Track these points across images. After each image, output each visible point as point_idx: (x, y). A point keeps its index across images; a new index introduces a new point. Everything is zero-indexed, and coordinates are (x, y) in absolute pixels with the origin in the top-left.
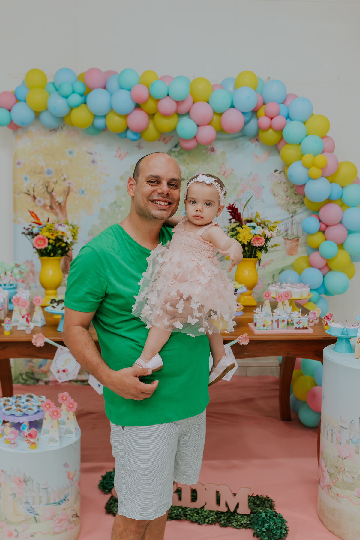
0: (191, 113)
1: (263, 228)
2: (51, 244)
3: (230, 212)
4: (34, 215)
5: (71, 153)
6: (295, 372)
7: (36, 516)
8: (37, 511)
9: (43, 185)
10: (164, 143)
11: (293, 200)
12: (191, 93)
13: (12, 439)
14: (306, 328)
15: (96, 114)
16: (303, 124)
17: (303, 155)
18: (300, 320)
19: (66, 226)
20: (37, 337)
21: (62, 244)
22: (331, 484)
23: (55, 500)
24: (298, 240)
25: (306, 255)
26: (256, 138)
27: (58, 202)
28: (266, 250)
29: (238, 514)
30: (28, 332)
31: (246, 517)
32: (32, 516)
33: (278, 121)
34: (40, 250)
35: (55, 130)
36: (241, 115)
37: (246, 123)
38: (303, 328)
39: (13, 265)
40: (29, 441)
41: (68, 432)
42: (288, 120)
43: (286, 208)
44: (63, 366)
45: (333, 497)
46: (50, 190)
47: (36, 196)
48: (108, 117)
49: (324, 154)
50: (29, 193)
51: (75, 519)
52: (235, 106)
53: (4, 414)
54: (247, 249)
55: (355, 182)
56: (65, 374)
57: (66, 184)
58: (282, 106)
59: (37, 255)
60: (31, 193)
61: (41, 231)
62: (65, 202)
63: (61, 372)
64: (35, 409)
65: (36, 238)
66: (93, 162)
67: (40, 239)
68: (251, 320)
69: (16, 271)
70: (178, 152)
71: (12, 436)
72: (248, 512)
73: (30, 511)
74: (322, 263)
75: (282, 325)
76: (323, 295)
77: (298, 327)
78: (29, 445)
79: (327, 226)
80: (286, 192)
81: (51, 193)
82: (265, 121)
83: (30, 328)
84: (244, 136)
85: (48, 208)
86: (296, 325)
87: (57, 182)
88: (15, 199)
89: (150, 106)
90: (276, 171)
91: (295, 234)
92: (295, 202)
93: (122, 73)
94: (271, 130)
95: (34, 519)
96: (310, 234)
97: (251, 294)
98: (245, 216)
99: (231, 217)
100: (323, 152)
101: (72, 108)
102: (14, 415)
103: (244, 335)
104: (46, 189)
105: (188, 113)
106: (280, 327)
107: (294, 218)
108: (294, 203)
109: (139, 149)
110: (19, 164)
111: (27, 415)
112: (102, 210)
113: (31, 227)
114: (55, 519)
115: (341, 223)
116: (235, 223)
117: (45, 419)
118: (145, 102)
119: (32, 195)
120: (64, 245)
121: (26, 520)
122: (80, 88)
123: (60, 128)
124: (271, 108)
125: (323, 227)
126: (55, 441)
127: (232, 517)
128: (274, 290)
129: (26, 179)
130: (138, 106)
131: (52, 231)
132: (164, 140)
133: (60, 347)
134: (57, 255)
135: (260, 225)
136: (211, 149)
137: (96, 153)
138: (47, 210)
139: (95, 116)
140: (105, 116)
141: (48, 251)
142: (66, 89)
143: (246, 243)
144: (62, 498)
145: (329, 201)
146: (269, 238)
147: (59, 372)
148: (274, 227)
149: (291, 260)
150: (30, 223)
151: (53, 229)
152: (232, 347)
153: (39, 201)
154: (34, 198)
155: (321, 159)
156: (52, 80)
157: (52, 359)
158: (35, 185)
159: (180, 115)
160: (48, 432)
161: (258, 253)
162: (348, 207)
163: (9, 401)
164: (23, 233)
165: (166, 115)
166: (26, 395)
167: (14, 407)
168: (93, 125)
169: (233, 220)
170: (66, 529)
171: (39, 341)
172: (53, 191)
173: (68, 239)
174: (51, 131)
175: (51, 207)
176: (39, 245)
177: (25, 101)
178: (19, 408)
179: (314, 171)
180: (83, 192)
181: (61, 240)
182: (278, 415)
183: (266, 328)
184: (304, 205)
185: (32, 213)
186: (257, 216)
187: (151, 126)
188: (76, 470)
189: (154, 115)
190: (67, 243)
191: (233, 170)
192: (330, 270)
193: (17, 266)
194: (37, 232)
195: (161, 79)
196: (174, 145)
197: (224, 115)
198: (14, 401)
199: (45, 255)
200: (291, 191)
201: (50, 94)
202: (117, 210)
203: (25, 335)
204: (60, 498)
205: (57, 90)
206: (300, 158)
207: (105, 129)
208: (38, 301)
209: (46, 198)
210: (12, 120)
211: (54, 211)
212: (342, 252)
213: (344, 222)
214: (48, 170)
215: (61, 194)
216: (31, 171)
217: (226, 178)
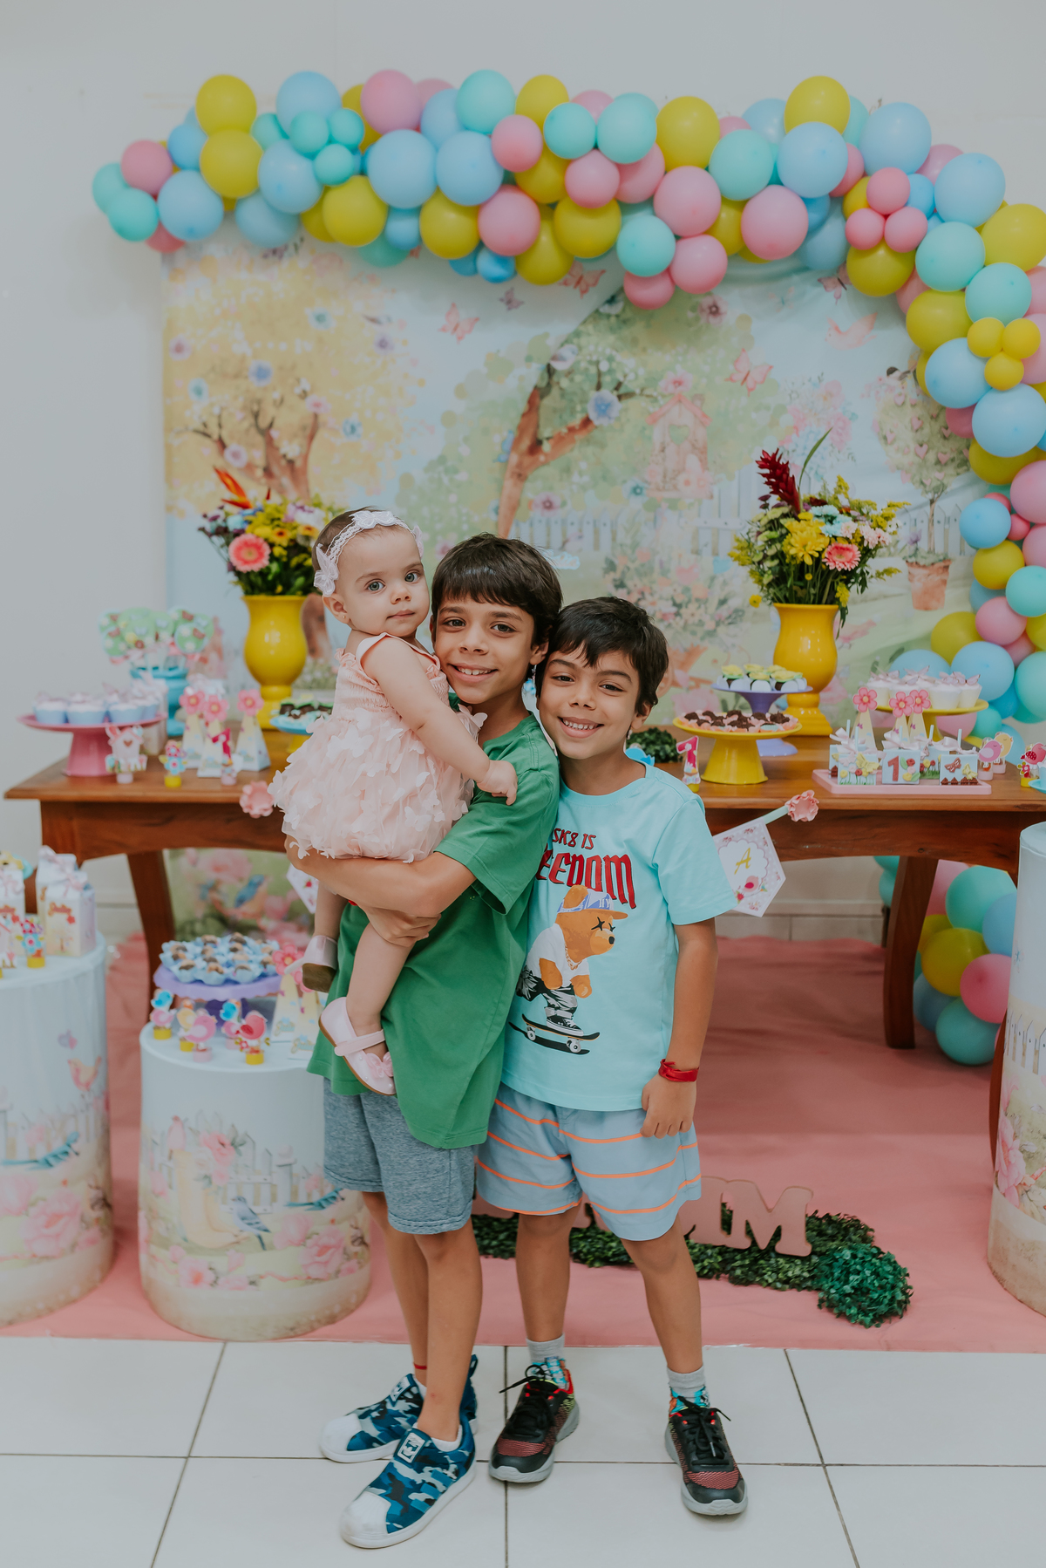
0: (657, 198)
1: (855, 520)
2: (278, 560)
3: (764, 475)
4: (229, 482)
5: (320, 318)
6: (929, 921)
7: (263, 1234)
8: (266, 1221)
9: (244, 408)
10: (577, 291)
11: (937, 453)
12: (659, 141)
13: (201, 1039)
14: (974, 782)
15: (395, 204)
16: (975, 233)
17: (971, 323)
18: (958, 759)
19: (316, 511)
20: (253, 791)
21: (305, 559)
22: (1030, 1181)
23: (309, 1195)
24: (946, 568)
25: (968, 608)
26: (838, 275)
27: (284, 456)
28: (863, 584)
29: (779, 1255)
30: (229, 781)
31: (798, 1262)
32: (252, 1232)
33: (903, 225)
34: (248, 574)
35: (276, 252)
36: (800, 205)
37: (813, 231)
38: (965, 782)
39: (174, 614)
40: (244, 1045)
42: (934, 220)
43: (917, 478)
45: (1033, 1215)
46: (263, 423)
47: (226, 440)
48: (426, 212)
49: (1033, 317)
50: (208, 431)
51: (358, 1249)
52: (783, 181)
53: (177, 979)
54: (809, 577)
57: (306, 407)
58: (916, 180)
59: (238, 590)
60: (214, 430)
61: (250, 522)
62: (305, 458)
64: (257, 970)
65: (236, 542)
66: (383, 344)
67: (247, 544)
68: (824, 765)
69: (185, 630)
70: (617, 316)
71: (201, 1031)
72: (804, 1249)
73: (247, 1221)
74: (1013, 629)
75: (905, 773)
76: (1010, 721)
77: (950, 780)
78: (243, 1055)
80: (917, 431)
81: (266, 433)
82: (865, 223)
83: (233, 770)
84: (804, 269)
85: (259, 473)
86: (945, 774)
87: (282, 401)
88: (168, 447)
89: (545, 178)
90: (891, 371)
91: (939, 549)
92: (943, 462)
93: (465, 83)
94: (881, 252)
95: (257, 1240)
96: (979, 548)
97: (816, 705)
98: (806, 489)
99: (767, 490)
100: (1026, 315)
101: (325, 188)
102: (201, 982)
103: (804, 794)
104: (252, 420)
105: (649, 202)
106: (900, 780)
107: (936, 504)
108: (938, 462)
109: (509, 309)
110: (179, 349)
111: (236, 983)
112: (406, 480)
113: (222, 514)
114: (309, 1242)
116: (777, 506)
117: (283, 994)
118: (532, 167)
119: (215, 437)
121: (238, 1243)
122: (349, 128)
123: (291, 248)
124: (885, 186)
127: (762, 1262)
128: (884, 689)
129: (199, 392)
130: (510, 181)
131: (281, 524)
132: (578, 283)
134: (292, 589)
135: (849, 514)
136: (710, 308)
137: (389, 320)
138: (255, 475)
139: (390, 211)
140: (417, 211)
141: (269, 578)
142: (312, 132)
143: (809, 561)
144: (328, 1192)
146: (871, 547)
147: (308, 885)
148: (887, 519)
149: (925, 623)
150: (221, 504)
151: (282, 517)
152: (770, 826)
153: (236, 455)
154: (222, 445)
155: (1022, 332)
156: (272, 109)
158: (222, 409)
159: (626, 206)
160: (290, 1027)
161: (841, 590)
163: (185, 950)
164: (202, 529)
165: (589, 207)
166: (228, 938)
167: (200, 963)
168: (383, 234)
169: (774, 500)
170: (338, 1272)
171: (256, 804)
172: (271, 426)
174: (265, 256)
175: (268, 472)
176: (246, 562)
177: (197, 169)
178: (213, 965)
179: (1006, 368)
180: (353, 429)
181: (303, 550)
182: (880, 1032)
183: (862, 779)
184: (969, 470)
185: (224, 476)
186: (841, 487)
187: (545, 239)
189: (553, 206)
191: (771, 367)
192: (1034, 649)
193: (188, 617)
194: (239, 527)
195: (576, 100)
196: (608, 297)
197: (750, 207)
198: (199, 950)
199: (261, 591)
200: (930, 428)
201: (264, 148)
202: (446, 480)
203: (218, 788)
204: (322, 1192)
205: (285, 135)
206: (963, 331)
207: (418, 247)
208: (249, 702)
209: (253, 445)
210: (160, 224)
211: (275, 482)
214: (260, 369)
215: (295, 436)
216: (213, 369)
217: (750, 390)
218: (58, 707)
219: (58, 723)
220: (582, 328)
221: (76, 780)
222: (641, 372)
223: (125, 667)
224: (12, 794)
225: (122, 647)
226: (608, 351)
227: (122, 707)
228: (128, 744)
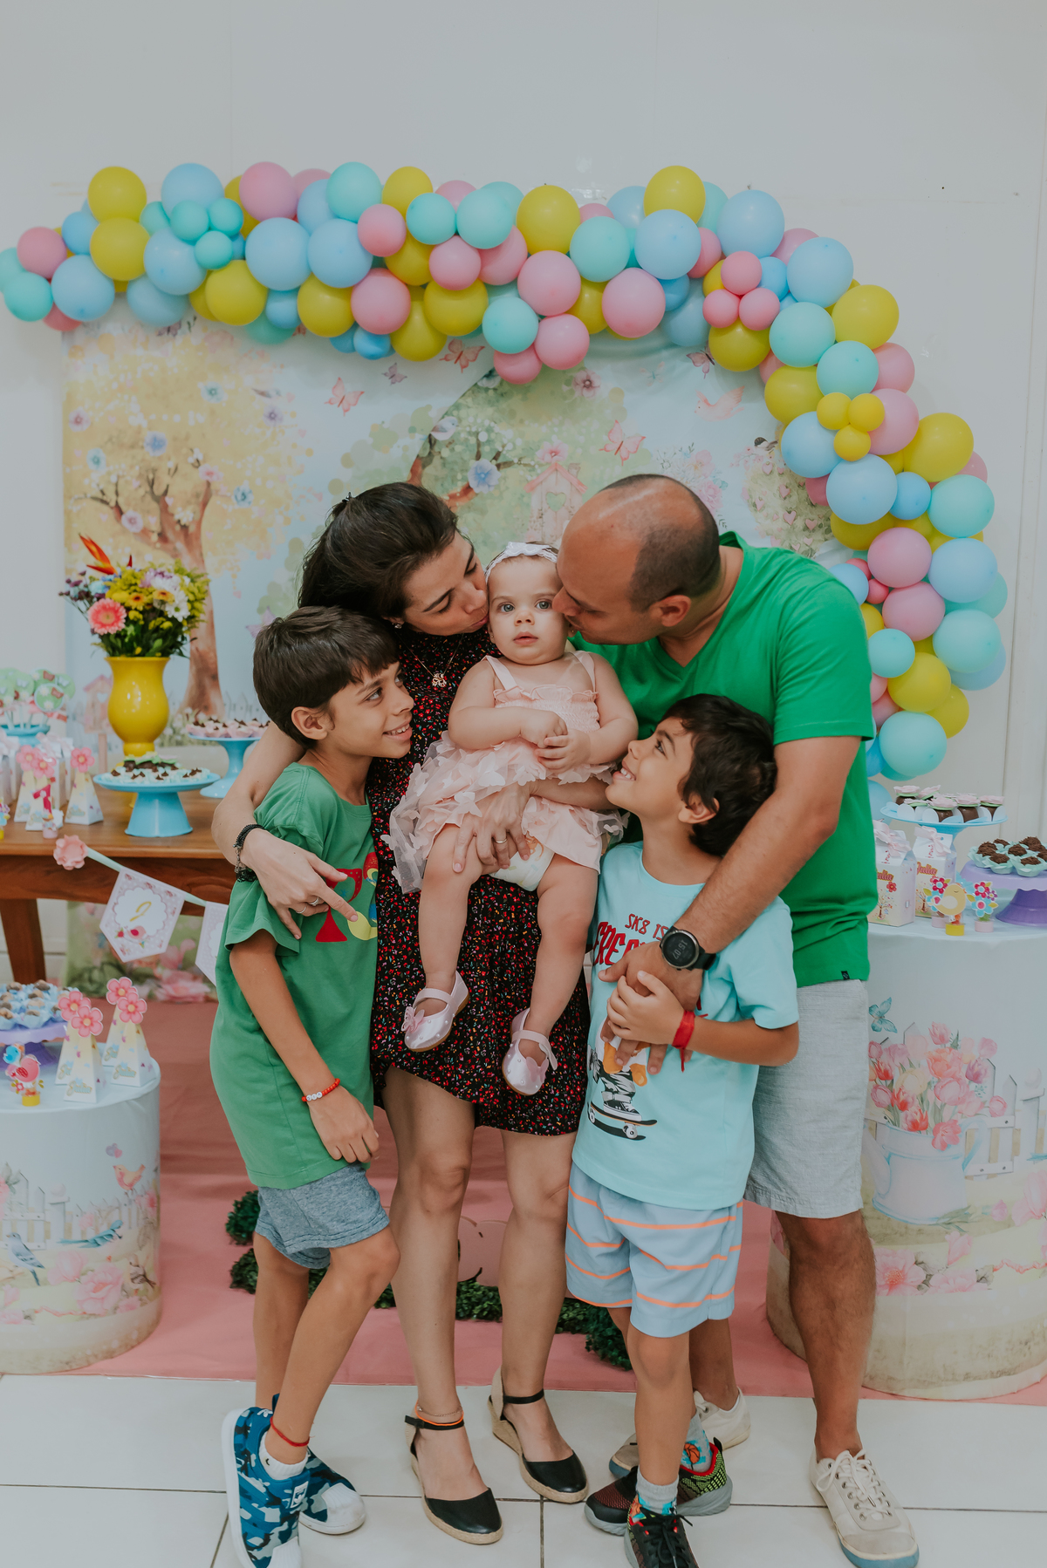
0: (521, 281)
2: (135, 622)
4: (94, 549)
5: (212, 392)
7: (37, 1270)
8: (39, 1257)
9: (140, 476)
11: (805, 520)
12: (519, 226)
15: (272, 286)
16: (825, 313)
17: (820, 397)
19: (176, 578)
20: (68, 845)
21: (163, 622)
23: (83, 1233)
26: (702, 351)
27: (179, 521)
30: (48, 835)
32: (26, 1268)
33: (755, 305)
34: (107, 636)
35: (171, 330)
36: (656, 287)
37: (670, 312)
39: (35, 673)
40: (20, 1087)
41: (125, 1071)
42: (787, 300)
44: (132, 920)
46: (159, 491)
47: (123, 508)
48: (302, 293)
49: (879, 392)
50: (105, 498)
51: (141, 1286)
52: (640, 264)
55: (967, 471)
56: (136, 940)
57: (199, 476)
58: (769, 265)
59: (102, 653)
60: (111, 498)
61: (109, 587)
62: (199, 523)
63: (127, 935)
64: (45, 1015)
65: (96, 605)
66: (272, 416)
67: (104, 608)
69: (44, 689)
70: (495, 389)
73: (20, 1257)
76: (878, 777)
78: (19, 1096)
80: (785, 498)
81: (161, 500)
82: (721, 304)
83: (53, 825)
84: (672, 345)
85: (155, 537)
87: (176, 469)
88: (67, 513)
89: (411, 261)
90: (759, 441)
92: (811, 528)
93: (334, 173)
94: (739, 330)
95: (32, 1275)
100: (876, 387)
101: (208, 272)
104: (148, 489)
105: (513, 283)
108: (806, 528)
109: (394, 383)
111: (24, 1028)
112: (296, 545)
113: (85, 580)
114: (83, 1278)
115: (926, 580)
117: (68, 1040)
118: (398, 251)
119: (113, 504)
120: (167, 625)
121: (13, 1278)
122: (228, 216)
123: (185, 325)
124: (737, 269)
125: (878, 591)
126: (84, 1089)
129: (97, 461)
130: (379, 264)
131: (138, 589)
133: (123, 871)
134: (151, 651)
136: (584, 382)
137: (278, 393)
138: (149, 544)
139: (269, 293)
140: (295, 291)
141: (127, 640)
142: (192, 220)
144: (104, 1230)
145: (894, 520)
147: (121, 934)
150: (84, 570)
151: (138, 582)
153: (132, 521)
154: (119, 511)
155: (867, 406)
156: (158, 198)
157: (106, 902)
158: (118, 477)
159: (493, 288)
162: (948, 538)
164: (66, 594)
165: (452, 289)
168: (264, 314)
170: (116, 1308)
171: (70, 856)
172: (166, 493)
173: (177, 609)
174: (160, 334)
175: (163, 537)
176: (103, 625)
177: (88, 254)
179: (853, 440)
180: (244, 496)
181: (162, 614)
184: (833, 536)
185: (91, 544)
187: (417, 318)
188: (143, 1167)
189: (424, 286)
190: (173, 620)
191: (644, 438)
192: (898, 710)
193: (48, 677)
194: (100, 592)
195: (440, 190)
196: (486, 372)
197: (610, 288)
199: (121, 653)
200: (798, 496)
201: (151, 233)
203: (41, 842)
204: (97, 1230)
205: (168, 219)
206: (813, 407)
207: (298, 329)
208: (81, 760)
209: (148, 512)
210: (54, 306)
211: (169, 546)
212: (926, 661)
213: (933, 579)
214: (155, 439)
215: (189, 503)
216: (110, 439)
217: (624, 459)
220: (461, 401)
222: (519, 442)
226: (487, 423)
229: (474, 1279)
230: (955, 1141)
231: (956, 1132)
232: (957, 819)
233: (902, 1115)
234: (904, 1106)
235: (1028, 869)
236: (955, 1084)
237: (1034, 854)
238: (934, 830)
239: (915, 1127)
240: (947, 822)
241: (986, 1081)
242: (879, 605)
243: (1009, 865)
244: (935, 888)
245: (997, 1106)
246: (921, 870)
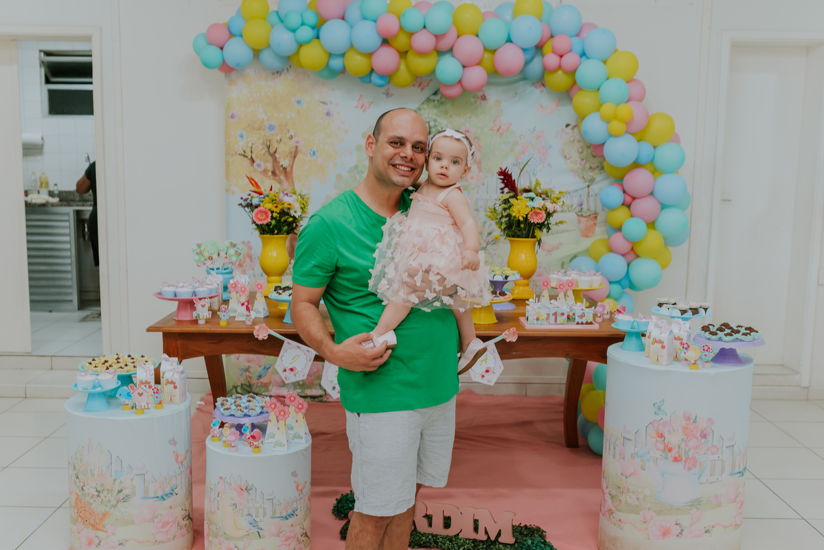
0: (454, 49)
1: (544, 199)
2: (275, 219)
3: (501, 179)
4: (253, 182)
5: (299, 102)
6: (584, 387)
7: (260, 531)
8: (261, 525)
9: (263, 143)
10: (419, 89)
11: (590, 164)
12: (454, 23)
13: (233, 442)
14: (591, 323)
15: (332, 52)
16: (603, 64)
17: (601, 105)
18: (584, 313)
19: (294, 196)
20: (260, 328)
21: (288, 218)
22: (613, 508)
23: (281, 513)
24: (596, 217)
25: (606, 237)
26: (541, 82)
27: (282, 166)
28: (549, 229)
29: (500, 543)
30: (249, 323)
31: (509, 546)
32: (255, 530)
33: (569, 60)
34: (261, 225)
35: (279, 73)
36: (520, 53)
37: (527, 63)
38: (587, 323)
39: (227, 244)
40: (252, 444)
41: (298, 436)
42: (584, 58)
43: (581, 175)
44: (290, 364)
45: (615, 524)
46: (272, 151)
47: (255, 159)
48: (347, 56)
49: (630, 103)
50: (245, 154)
51: (305, 539)
52: (513, 40)
53: (223, 414)
54: (522, 226)
55: (671, 140)
56: (292, 373)
57: (292, 143)
58: (575, 40)
59: (257, 232)
60: (249, 154)
61: (262, 202)
62: (292, 167)
63: (288, 371)
64: (259, 410)
65: (256, 210)
66: (328, 114)
67: (260, 211)
68: (524, 315)
69: (232, 251)
70: (438, 101)
71: (232, 438)
72: (512, 541)
73: (252, 525)
74: (626, 247)
75: (560, 319)
76: (628, 290)
77: (580, 322)
78: (251, 448)
79: (634, 198)
80: (581, 153)
81: (273, 155)
82: (552, 60)
83: (251, 318)
84: (525, 79)
85: (270, 174)
86: (578, 319)
87: (281, 140)
88: (227, 162)
89: (402, 41)
90: (568, 125)
91: (592, 208)
92: (593, 167)
94: (560, 72)
95: (257, 534)
96: (612, 209)
97: (528, 285)
98: (521, 184)
99: (503, 185)
100: (628, 101)
101: (300, 45)
102: (233, 415)
103: (511, 329)
104: (267, 150)
105: (451, 50)
106: (558, 322)
107: (591, 187)
108: (591, 168)
109: (387, 97)
111: (249, 416)
112: (339, 177)
113: (249, 197)
114: (281, 535)
115: (652, 194)
116: (508, 193)
117: (270, 422)
118: (395, 36)
119: (249, 157)
120: (291, 219)
121: (248, 535)
122: (311, 18)
123: (285, 70)
124: (560, 43)
125: (629, 199)
126: (281, 445)
127: (492, 546)
128: (555, 278)
129: (242, 136)
130: (386, 42)
131: (276, 202)
132: (420, 85)
133: (286, 340)
134: (282, 232)
135: (541, 196)
136: (482, 97)
137: (331, 103)
138: (267, 176)
139: (330, 55)
140: (343, 55)
141: (271, 227)
142: (294, 20)
143: (521, 219)
144: (290, 511)
145: (636, 165)
146: (551, 212)
147: (285, 370)
148: (558, 199)
149: (586, 243)
150: (249, 192)
151: (277, 199)
152: (496, 344)
153: (259, 166)
154: (253, 161)
155: (625, 110)
156: (276, 8)
157: (278, 356)
158: (252, 144)
159: (440, 53)
160: (273, 436)
161: (537, 233)
162: (662, 173)
163: (227, 401)
164: (241, 204)
165: (422, 54)
166: (247, 396)
167: (233, 407)
168: (328, 65)
169: (506, 190)
171: (262, 333)
172: (275, 152)
173: (295, 212)
174: (273, 74)
175: (274, 173)
176: (260, 220)
177: (241, 36)
178: (239, 408)
179: (617, 126)
180: (314, 153)
181: (288, 214)
182: (563, 441)
183: (539, 322)
184: (605, 171)
185: (251, 180)
186: (538, 184)
187: (403, 67)
188: (306, 482)
189: (406, 52)
190: (294, 217)
192: (638, 256)
193: (233, 245)
194: (257, 203)
195: (415, 7)
196: (434, 92)
197: (498, 53)
198: (233, 401)
199: (267, 233)
200: (586, 152)
201: (272, 27)
202: (358, 177)
203: (244, 326)
204: (287, 512)
205: (282, 21)
206: (598, 109)
207: (343, 71)
208: (259, 286)
209: (267, 161)
210: (224, 61)
211: (277, 178)
212: (652, 232)
213: (656, 193)
214: (270, 125)
215: (287, 156)
216: (248, 126)
217: (501, 135)
218: (172, 289)
219: (172, 296)
220: (421, 106)
221: (179, 322)
223: (204, 268)
224: (149, 330)
225: (203, 259)
226: (434, 117)
227: (201, 289)
228: (203, 306)
229: (458, 535)
230: (695, 466)
231: (695, 462)
232: (690, 313)
233: (669, 454)
234: (670, 450)
235: (728, 338)
236: (695, 439)
237: (729, 331)
238: (681, 320)
239: (676, 460)
240: (685, 316)
241: (710, 438)
242: (629, 206)
243: (718, 336)
244: (683, 347)
245: (714, 450)
246: (676, 339)
